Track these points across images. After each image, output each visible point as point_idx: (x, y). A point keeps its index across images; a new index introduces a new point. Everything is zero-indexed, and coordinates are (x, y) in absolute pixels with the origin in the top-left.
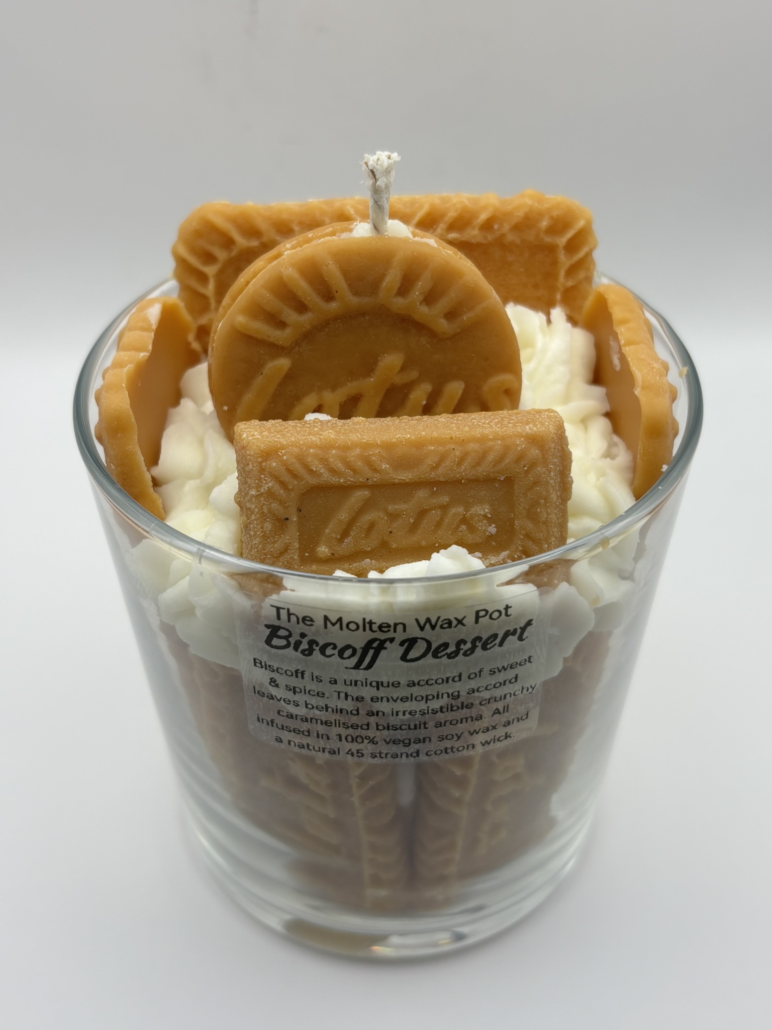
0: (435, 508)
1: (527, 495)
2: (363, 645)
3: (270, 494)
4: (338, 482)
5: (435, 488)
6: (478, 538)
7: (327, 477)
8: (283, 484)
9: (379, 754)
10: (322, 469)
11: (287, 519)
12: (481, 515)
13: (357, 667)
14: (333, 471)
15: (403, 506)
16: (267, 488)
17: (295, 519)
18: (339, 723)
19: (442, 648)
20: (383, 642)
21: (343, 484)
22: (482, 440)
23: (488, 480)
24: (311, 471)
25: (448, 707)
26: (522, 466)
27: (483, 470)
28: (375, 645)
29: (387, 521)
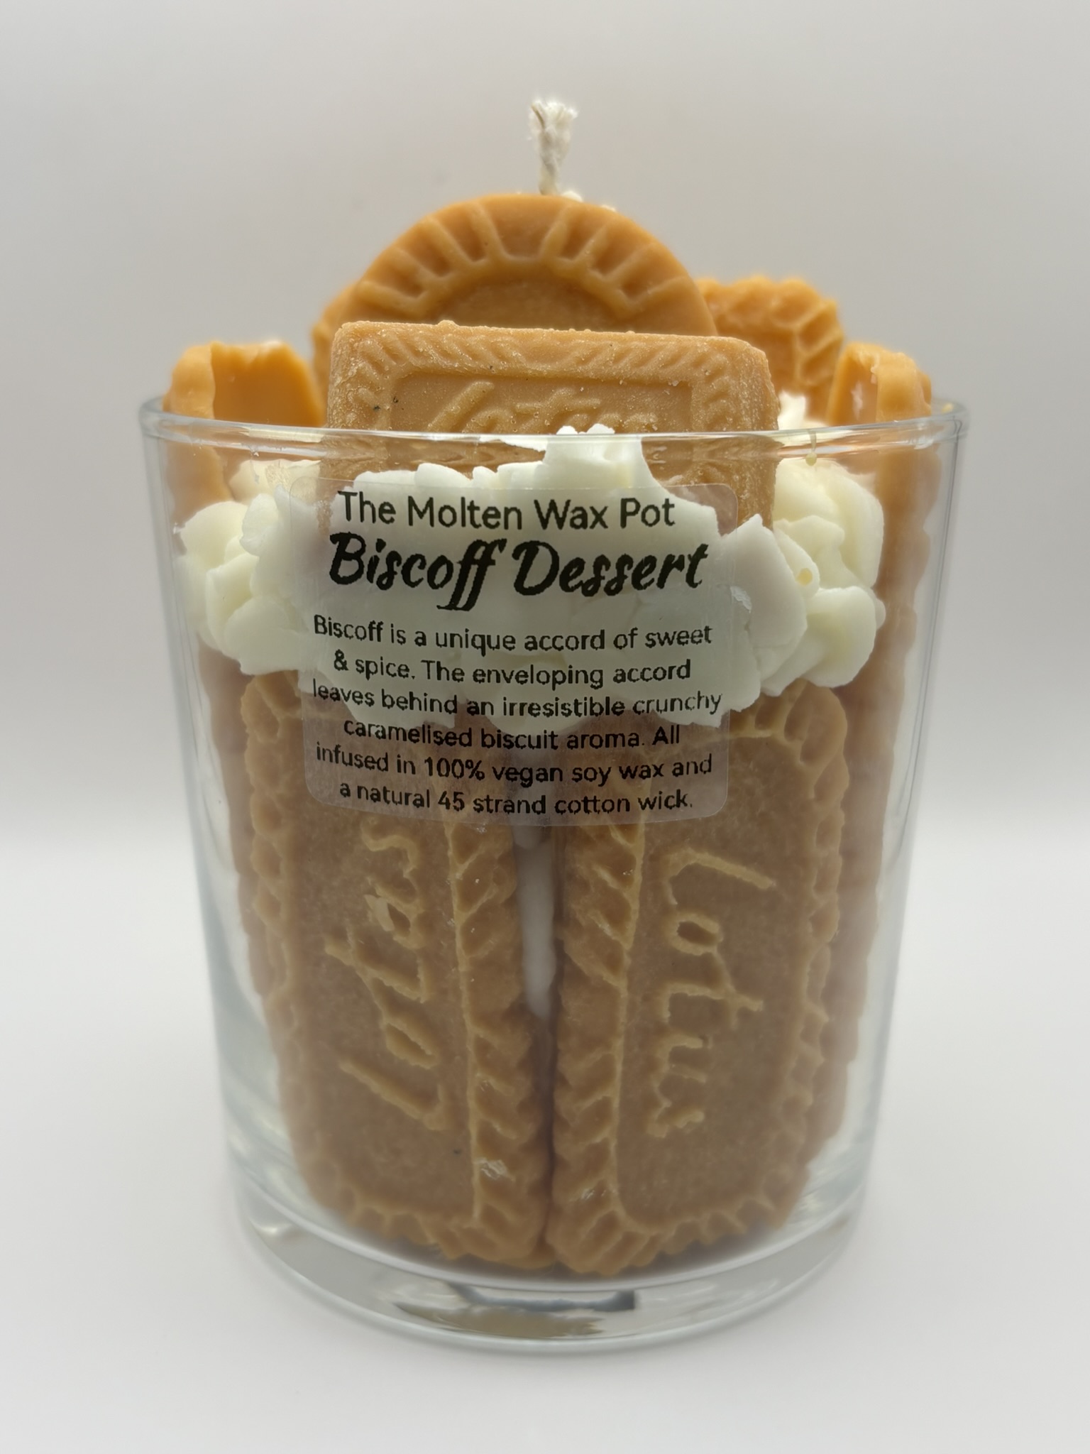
0: (581, 412)
1: (709, 407)
2: (461, 558)
3: (360, 378)
4: (451, 366)
5: (582, 389)
7: (436, 358)
8: (378, 366)
9: (485, 802)
10: (432, 351)
11: (377, 408)
12: (644, 425)
13: (452, 606)
14: (445, 354)
15: (537, 405)
16: (355, 371)
17: (388, 407)
18: (429, 732)
19: (574, 570)
20: (490, 548)
21: (457, 370)
23: (655, 385)
24: (417, 354)
25: (585, 703)
26: (702, 370)
27: (648, 370)
28: (479, 555)
29: (513, 422)
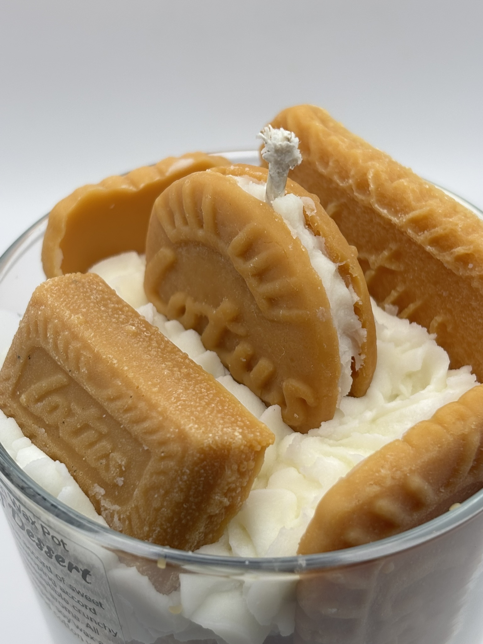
0: (96, 430)
4: (54, 357)
5: (104, 416)
6: (107, 479)
10: (52, 339)
11: (19, 357)
12: (118, 463)
14: (56, 347)
15: (79, 411)
17: (22, 361)
21: (56, 361)
22: (153, 407)
23: (136, 441)
24: (45, 335)
26: (161, 450)
27: (137, 429)
29: (66, 412)
